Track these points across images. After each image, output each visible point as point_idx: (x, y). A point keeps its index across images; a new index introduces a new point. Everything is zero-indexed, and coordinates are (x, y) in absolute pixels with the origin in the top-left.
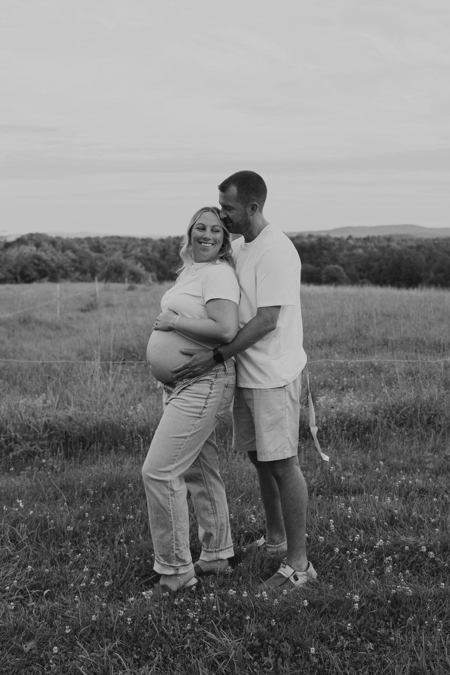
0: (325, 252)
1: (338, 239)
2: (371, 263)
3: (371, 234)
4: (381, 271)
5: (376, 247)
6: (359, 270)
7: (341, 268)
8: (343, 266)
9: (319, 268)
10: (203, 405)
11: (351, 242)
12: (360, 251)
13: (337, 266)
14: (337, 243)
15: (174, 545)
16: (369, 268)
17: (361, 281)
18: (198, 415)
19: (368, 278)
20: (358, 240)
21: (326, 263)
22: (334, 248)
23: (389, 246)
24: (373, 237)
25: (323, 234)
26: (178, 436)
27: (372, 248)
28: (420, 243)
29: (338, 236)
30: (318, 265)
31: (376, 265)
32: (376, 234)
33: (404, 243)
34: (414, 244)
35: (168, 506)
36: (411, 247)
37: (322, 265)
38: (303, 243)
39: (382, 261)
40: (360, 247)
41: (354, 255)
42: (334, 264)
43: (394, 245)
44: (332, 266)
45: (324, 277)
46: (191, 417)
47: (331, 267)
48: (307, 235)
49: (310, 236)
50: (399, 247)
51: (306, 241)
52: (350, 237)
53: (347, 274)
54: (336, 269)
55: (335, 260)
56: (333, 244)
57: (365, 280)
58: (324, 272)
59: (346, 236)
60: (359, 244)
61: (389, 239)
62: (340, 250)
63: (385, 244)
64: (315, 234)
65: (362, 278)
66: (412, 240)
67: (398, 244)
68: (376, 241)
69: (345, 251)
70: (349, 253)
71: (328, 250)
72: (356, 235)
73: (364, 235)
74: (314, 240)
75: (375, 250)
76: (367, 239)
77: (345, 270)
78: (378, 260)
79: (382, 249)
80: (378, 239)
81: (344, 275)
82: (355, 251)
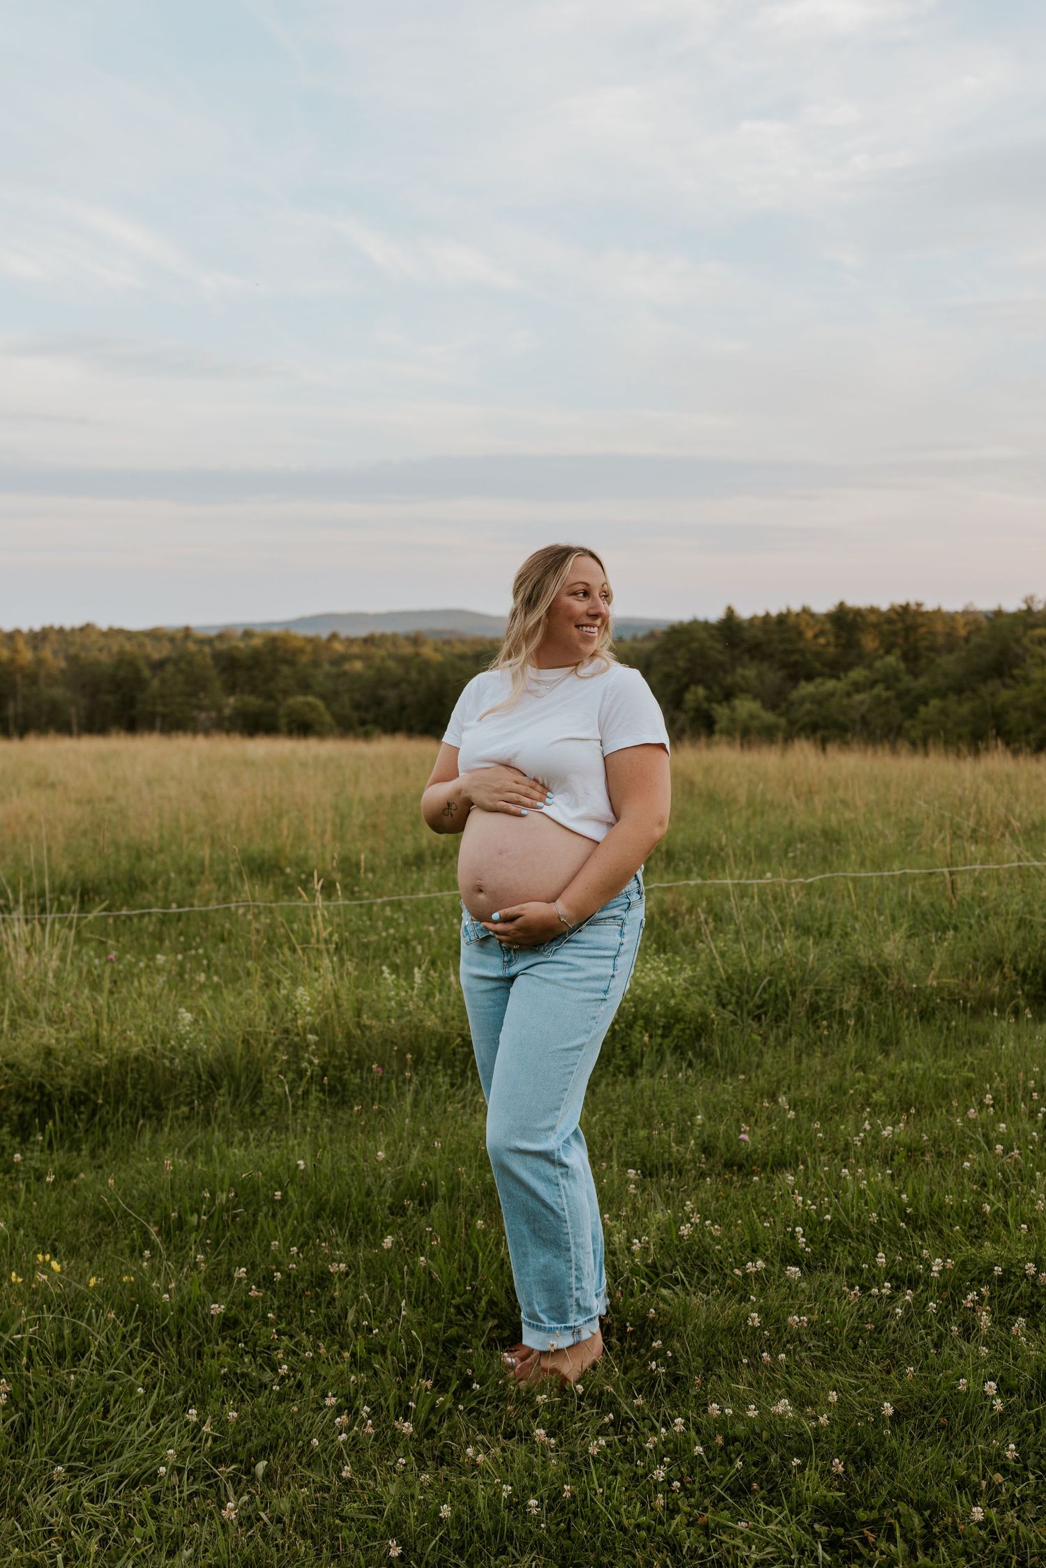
0: (285, 669)
1: (310, 640)
2: (382, 692)
3: (379, 629)
4: (403, 707)
5: (391, 656)
6: (357, 706)
7: (320, 704)
8: (323, 697)
9: (272, 704)
10: (611, 972)
11: (338, 647)
12: (358, 666)
13: (311, 699)
14: (309, 648)
15: (573, 1280)
16: (379, 702)
17: (361, 730)
18: (602, 996)
19: (376, 722)
20: (351, 641)
21: (286, 693)
22: (304, 659)
23: (417, 655)
24: (383, 637)
25: (275, 631)
26: (566, 1046)
27: (383, 659)
28: (480, 648)
29: (310, 632)
30: (270, 696)
31: (391, 695)
32: (388, 629)
33: (447, 648)
34: (467, 650)
35: (559, 1200)
36: (462, 657)
37: (279, 696)
38: (236, 648)
39: (404, 686)
40: (357, 657)
41: (345, 674)
42: (305, 694)
43: (427, 651)
44: (300, 699)
45: (283, 721)
46: (590, 1001)
47: (297, 700)
48: (240, 632)
49: (248, 634)
50: (437, 657)
51: (241, 645)
52: (334, 637)
53: (334, 715)
54: (308, 704)
55: (305, 686)
56: (302, 651)
57: (369, 727)
58: (282, 711)
59: (325, 634)
60: (355, 649)
61: (416, 640)
62: (316, 664)
63: (408, 650)
64: (258, 630)
65: (363, 723)
66: (463, 642)
67: (436, 650)
68: (389, 646)
69: (326, 667)
70: (334, 670)
71: (291, 663)
72: (345, 632)
73: (362, 632)
74: (257, 642)
75: (391, 664)
76: (369, 641)
77: (328, 706)
78: (396, 684)
79: (404, 661)
80: (394, 638)
81: (327, 718)
82: (347, 667)
